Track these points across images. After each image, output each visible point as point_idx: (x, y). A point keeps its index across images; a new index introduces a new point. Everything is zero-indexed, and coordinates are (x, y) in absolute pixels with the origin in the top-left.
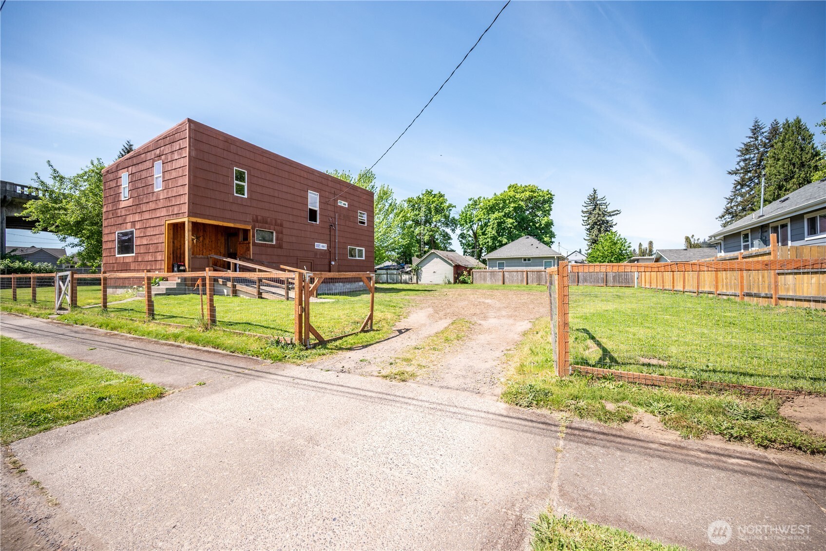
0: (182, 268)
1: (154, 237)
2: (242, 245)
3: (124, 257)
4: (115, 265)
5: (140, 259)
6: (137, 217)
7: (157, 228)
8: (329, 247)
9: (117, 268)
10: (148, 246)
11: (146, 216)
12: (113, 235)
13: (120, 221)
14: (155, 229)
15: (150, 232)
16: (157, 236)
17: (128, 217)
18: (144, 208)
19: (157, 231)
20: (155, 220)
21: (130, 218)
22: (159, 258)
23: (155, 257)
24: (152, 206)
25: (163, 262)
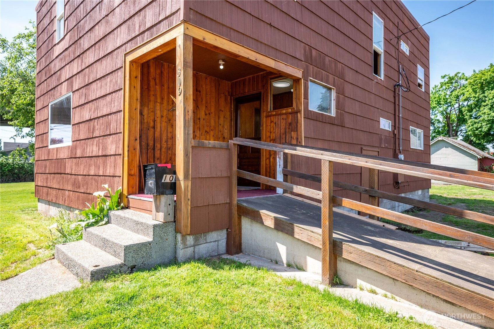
0: (167, 179)
1: (102, 102)
2: (275, 119)
3: (57, 148)
4: (48, 163)
5: (79, 154)
6: (75, 67)
7: (108, 79)
8: (394, 126)
9: (49, 170)
10: (92, 123)
11: (90, 58)
12: (46, 109)
13: (53, 82)
14: (103, 81)
15: (96, 91)
16: (108, 98)
17: (63, 71)
18: (86, 43)
19: (107, 86)
20: (104, 62)
21: (66, 74)
22: (112, 149)
23: (105, 148)
24: (100, 31)
25: (119, 160)
